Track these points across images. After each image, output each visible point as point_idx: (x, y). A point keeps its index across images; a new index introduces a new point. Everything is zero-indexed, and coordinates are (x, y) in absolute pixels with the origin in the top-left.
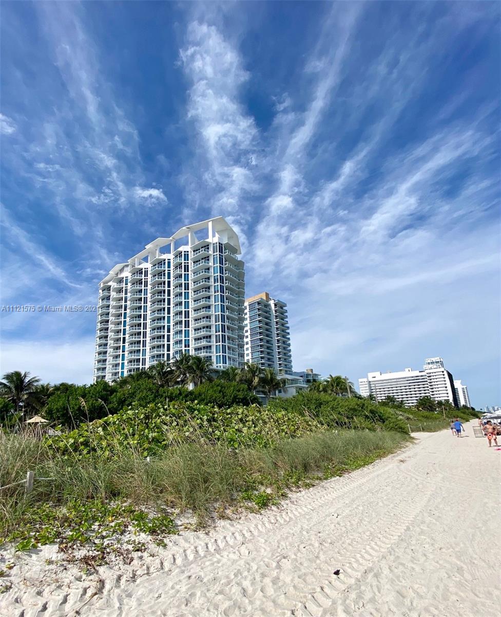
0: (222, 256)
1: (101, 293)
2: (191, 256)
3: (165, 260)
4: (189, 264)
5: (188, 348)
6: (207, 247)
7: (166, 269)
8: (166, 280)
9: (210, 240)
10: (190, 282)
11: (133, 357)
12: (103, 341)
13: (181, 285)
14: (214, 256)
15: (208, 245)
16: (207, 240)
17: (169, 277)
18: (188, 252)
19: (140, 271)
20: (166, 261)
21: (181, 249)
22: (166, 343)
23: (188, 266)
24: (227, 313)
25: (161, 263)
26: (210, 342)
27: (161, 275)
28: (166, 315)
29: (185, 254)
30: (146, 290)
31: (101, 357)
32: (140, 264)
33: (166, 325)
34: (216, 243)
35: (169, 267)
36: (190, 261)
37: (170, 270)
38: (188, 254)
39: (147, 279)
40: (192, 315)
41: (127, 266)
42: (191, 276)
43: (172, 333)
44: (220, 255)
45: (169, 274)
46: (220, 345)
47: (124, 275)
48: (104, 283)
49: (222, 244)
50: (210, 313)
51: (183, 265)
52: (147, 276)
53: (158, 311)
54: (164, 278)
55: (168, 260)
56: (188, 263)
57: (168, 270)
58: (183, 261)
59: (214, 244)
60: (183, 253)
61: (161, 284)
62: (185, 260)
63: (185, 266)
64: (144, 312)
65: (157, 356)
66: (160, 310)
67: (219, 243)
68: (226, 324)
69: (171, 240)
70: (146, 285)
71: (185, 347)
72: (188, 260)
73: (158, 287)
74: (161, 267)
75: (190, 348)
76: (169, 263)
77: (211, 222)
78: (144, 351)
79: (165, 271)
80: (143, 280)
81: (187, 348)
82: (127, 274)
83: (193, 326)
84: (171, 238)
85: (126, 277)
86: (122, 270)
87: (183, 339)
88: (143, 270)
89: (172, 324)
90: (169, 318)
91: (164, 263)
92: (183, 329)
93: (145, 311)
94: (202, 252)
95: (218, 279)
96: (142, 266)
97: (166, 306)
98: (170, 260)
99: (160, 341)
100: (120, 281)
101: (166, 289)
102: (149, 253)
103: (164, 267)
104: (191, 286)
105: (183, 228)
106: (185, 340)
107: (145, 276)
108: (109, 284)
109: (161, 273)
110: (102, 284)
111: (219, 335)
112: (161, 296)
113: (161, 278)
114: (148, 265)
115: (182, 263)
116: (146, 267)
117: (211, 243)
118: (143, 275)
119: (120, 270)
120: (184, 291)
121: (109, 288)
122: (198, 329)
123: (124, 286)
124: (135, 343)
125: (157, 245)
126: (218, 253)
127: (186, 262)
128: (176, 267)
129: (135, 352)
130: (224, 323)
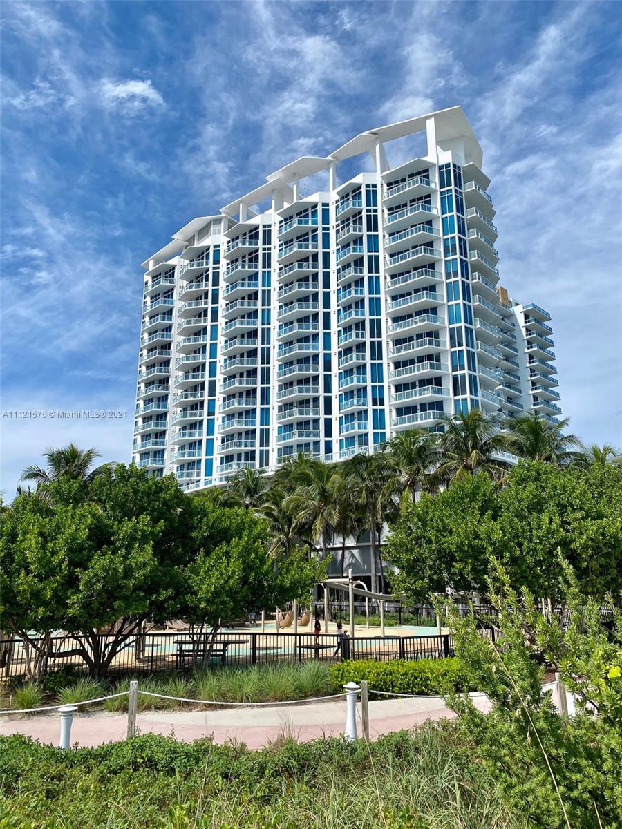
0: (461, 194)
1: (150, 283)
2: (383, 195)
3: (316, 206)
6: (423, 173)
7: (320, 225)
9: (431, 158)
11: (236, 426)
12: (156, 391)
14: (442, 193)
15: (427, 170)
16: (425, 159)
17: (326, 244)
18: (375, 186)
19: (253, 233)
20: (319, 209)
21: (358, 179)
22: (322, 394)
23: (376, 217)
25: (306, 212)
26: (440, 392)
28: (321, 330)
31: (152, 427)
32: (247, 220)
34: (448, 165)
35: (326, 220)
36: (379, 207)
37: (328, 229)
39: (269, 249)
40: (389, 329)
41: (218, 221)
42: (384, 242)
43: (335, 370)
44: (456, 191)
45: (326, 237)
46: (466, 399)
48: (156, 262)
49: (461, 168)
50: (437, 324)
52: (270, 243)
54: (315, 247)
55: (324, 205)
57: (324, 229)
58: (364, 207)
59: (441, 168)
61: (306, 259)
62: (368, 205)
63: (368, 217)
64: (263, 324)
65: (300, 424)
66: (303, 320)
67: (454, 166)
68: (477, 350)
69: (331, 161)
71: (374, 403)
72: (375, 204)
73: (300, 266)
74: (307, 222)
75: (386, 407)
76: (326, 213)
77: (433, 119)
78: (265, 413)
79: (316, 230)
80: (260, 253)
81: (378, 407)
82: (218, 238)
83: (391, 356)
84: (329, 157)
85: (215, 247)
86: (204, 231)
87: (369, 384)
88: (261, 230)
89: (335, 349)
91: (314, 213)
93: (267, 320)
94: (411, 187)
95: (454, 246)
96: (257, 220)
98: (327, 205)
99: (308, 391)
100: (202, 254)
103: (314, 222)
104: (385, 264)
105: (364, 134)
106: (374, 387)
107: (264, 244)
108: (173, 262)
109: (307, 234)
111: (463, 376)
112: (307, 287)
114: (272, 218)
115: (361, 212)
116: (267, 223)
117: (435, 165)
118: (260, 241)
119: (199, 232)
120: (366, 274)
121: (170, 273)
122: (405, 363)
123: (211, 265)
124: (241, 395)
125: (295, 174)
126: (453, 187)
127: (372, 208)
128: (344, 222)
129: (240, 414)
130: (472, 347)
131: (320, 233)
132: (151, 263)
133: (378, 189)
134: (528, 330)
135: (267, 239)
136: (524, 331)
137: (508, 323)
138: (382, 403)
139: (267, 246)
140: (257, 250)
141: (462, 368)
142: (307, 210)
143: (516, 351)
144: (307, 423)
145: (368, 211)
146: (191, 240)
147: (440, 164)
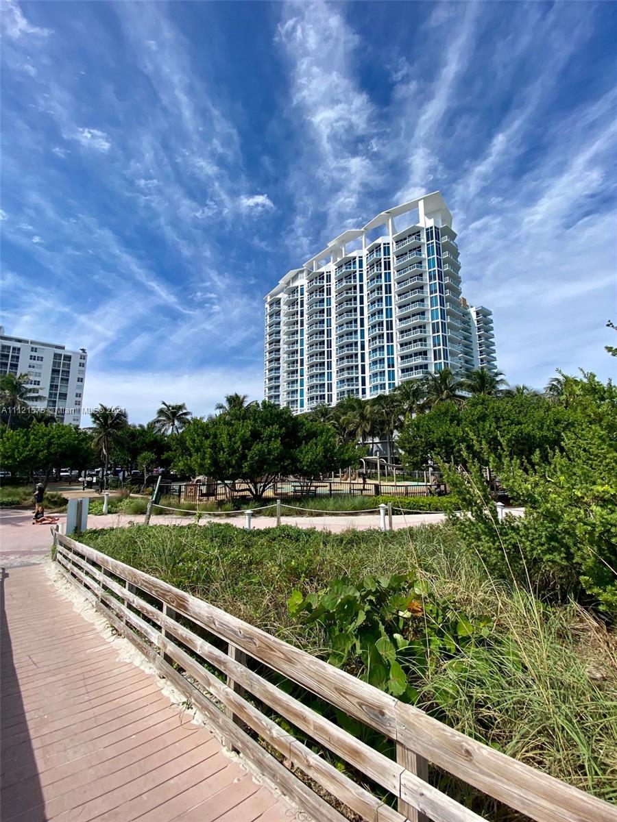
0: (439, 244)
1: (268, 308)
2: (393, 249)
3: (355, 258)
4: (391, 260)
5: (393, 369)
6: (417, 234)
7: (358, 269)
8: (358, 283)
9: (421, 225)
10: (392, 283)
11: (315, 382)
12: (274, 365)
13: (380, 288)
14: (428, 245)
15: (419, 232)
16: (418, 225)
17: (361, 280)
18: (388, 244)
19: (321, 276)
20: (357, 260)
21: (379, 241)
22: (360, 363)
23: (389, 262)
24: (448, 321)
25: (349, 262)
26: (426, 359)
27: (351, 278)
28: (359, 328)
29: (384, 248)
30: (329, 300)
31: (273, 383)
33: (359, 340)
34: (431, 228)
35: (361, 266)
36: (391, 256)
37: (362, 271)
38: (389, 247)
39: (330, 285)
40: (397, 326)
41: (302, 272)
42: (394, 276)
43: (367, 350)
44: (436, 243)
45: (361, 275)
46: (441, 363)
47: (297, 283)
48: (271, 297)
49: (438, 229)
50: (425, 320)
51: (383, 261)
52: (330, 282)
53: (347, 323)
54: (355, 282)
55: (360, 257)
56: (389, 258)
57: (360, 271)
58: (382, 256)
59: (427, 229)
60: (382, 246)
61: (350, 289)
62: (385, 255)
63: (385, 262)
64: (327, 327)
65: (348, 380)
66: (349, 323)
67: (435, 228)
68: (448, 334)
69: (363, 232)
70: (329, 293)
71: (389, 367)
72: (389, 254)
73: (346, 294)
74: (350, 268)
75: (395, 369)
76: (361, 262)
77: (422, 200)
78: (330, 374)
79: (356, 272)
80: (325, 288)
81: (391, 369)
82: (303, 281)
83: (398, 340)
84: (362, 229)
85: (301, 286)
86: (295, 278)
87: (386, 357)
88: (325, 275)
89: (367, 339)
90: (362, 331)
91: (354, 263)
92: (386, 344)
93: (329, 325)
94: (410, 242)
95: (435, 275)
96: (321, 270)
97: (359, 317)
98: (362, 257)
99: (352, 362)
100: (294, 291)
101: (358, 295)
102: (332, 251)
103: (354, 268)
104: (395, 288)
105: (383, 213)
106: (388, 358)
107: (327, 282)
108: (279, 296)
109: (351, 275)
111: (440, 350)
112: (351, 304)
113: (350, 282)
114: (331, 268)
115: (380, 260)
116: (328, 271)
117: (423, 228)
118: (325, 281)
119: (293, 278)
120: (384, 295)
121: (278, 302)
122: (406, 344)
123: (299, 296)
124: (317, 365)
125: (343, 241)
126: (434, 240)
127: (387, 257)
128: (371, 266)
129: (317, 376)
130: (445, 333)
131: (358, 273)
132: (269, 297)
133: (391, 245)
134: (478, 321)
135: (329, 280)
136: (476, 322)
137: (466, 318)
138: (393, 367)
139: (328, 284)
140: (323, 286)
141: (439, 345)
142: (350, 261)
143: (471, 334)
144: (352, 379)
145: (385, 259)
146: (288, 283)
147: (427, 227)
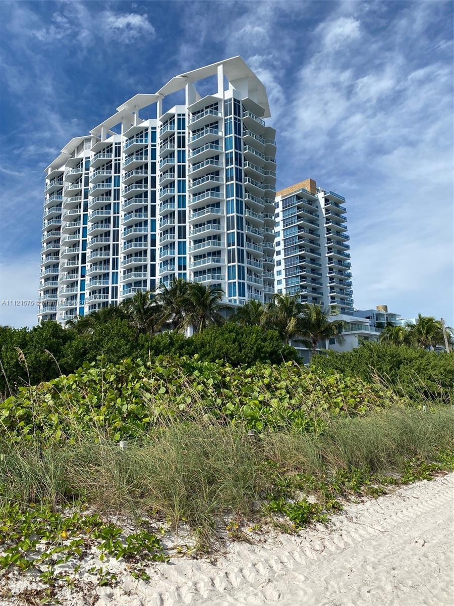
0: (239, 120)
2: (189, 121)
3: (147, 129)
4: (186, 135)
5: (184, 271)
6: (214, 106)
7: (150, 143)
8: (150, 161)
9: (219, 95)
14: (225, 120)
15: (217, 104)
18: (184, 115)
19: (108, 148)
20: (150, 131)
21: (173, 111)
23: (184, 137)
24: (246, 215)
25: (141, 134)
26: (218, 261)
27: (141, 154)
28: (149, 218)
30: (117, 179)
32: (107, 138)
34: (230, 100)
35: (154, 140)
36: (187, 130)
37: (155, 146)
39: (119, 160)
40: (190, 217)
41: (88, 140)
43: (158, 246)
44: (235, 119)
45: (154, 151)
47: (82, 155)
48: (53, 168)
49: (239, 102)
50: (219, 214)
51: (176, 136)
52: (119, 156)
54: (146, 159)
55: (152, 128)
56: (184, 133)
57: (152, 146)
58: (176, 130)
59: (225, 102)
60: (176, 118)
61: (141, 168)
62: (179, 128)
63: (179, 137)
64: (114, 213)
66: (139, 210)
67: (235, 100)
68: (246, 232)
69: (158, 97)
70: (117, 170)
72: (184, 128)
73: (137, 173)
74: (141, 141)
75: (187, 272)
76: (154, 134)
77: (222, 65)
78: (115, 275)
79: (147, 146)
80: (113, 163)
81: (182, 271)
82: (88, 153)
84: (157, 94)
85: (86, 158)
86: (80, 147)
88: (114, 146)
89: (158, 231)
90: (153, 222)
91: (147, 134)
93: (117, 211)
94: (206, 116)
96: (111, 140)
98: (155, 128)
100: (78, 164)
102: (122, 118)
103: (146, 141)
105: (177, 77)
107: (116, 156)
108: (62, 169)
109: (142, 149)
110: (50, 169)
111: (234, 250)
114: (121, 139)
115: (174, 134)
116: (118, 142)
117: (222, 100)
118: (113, 155)
119: (78, 147)
120: (176, 179)
121: (60, 177)
122: (200, 241)
123: (84, 172)
125: (135, 106)
126: (232, 116)
127: (181, 131)
128: (165, 141)
130: (242, 230)
131: (149, 148)
133: (186, 117)
134: (327, 210)
135: (118, 153)
136: (324, 211)
139: (118, 158)
140: (111, 161)
141: (233, 245)
142: (142, 132)
145: (179, 133)
146: (73, 154)
147: (225, 99)
